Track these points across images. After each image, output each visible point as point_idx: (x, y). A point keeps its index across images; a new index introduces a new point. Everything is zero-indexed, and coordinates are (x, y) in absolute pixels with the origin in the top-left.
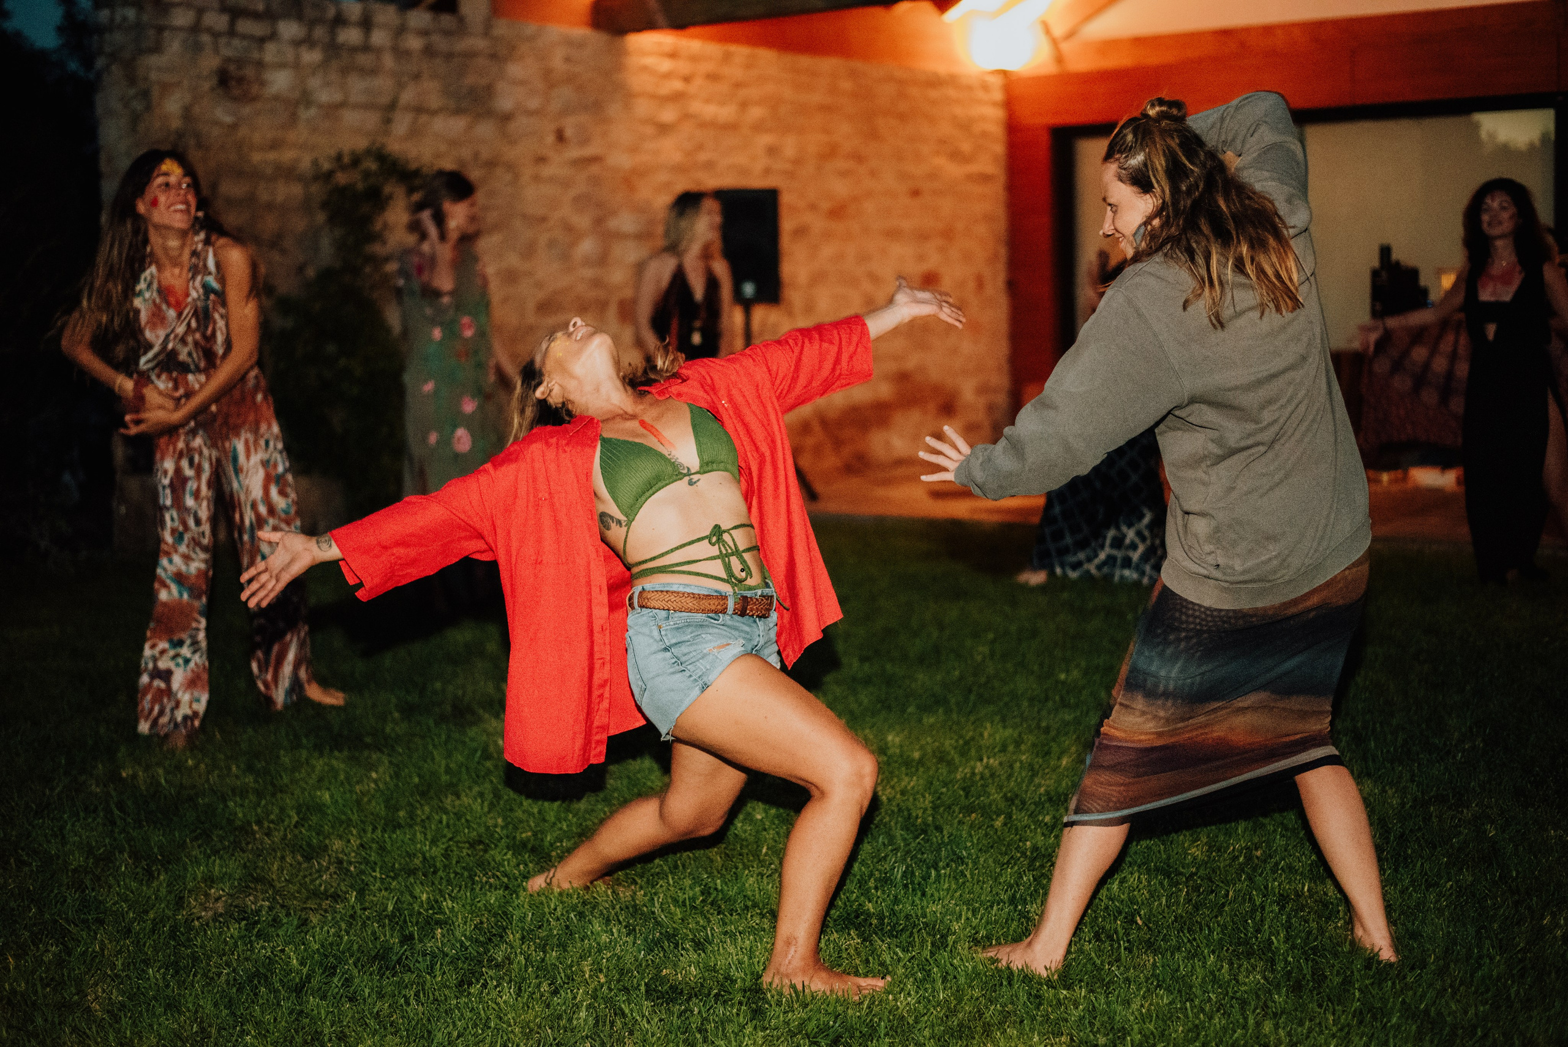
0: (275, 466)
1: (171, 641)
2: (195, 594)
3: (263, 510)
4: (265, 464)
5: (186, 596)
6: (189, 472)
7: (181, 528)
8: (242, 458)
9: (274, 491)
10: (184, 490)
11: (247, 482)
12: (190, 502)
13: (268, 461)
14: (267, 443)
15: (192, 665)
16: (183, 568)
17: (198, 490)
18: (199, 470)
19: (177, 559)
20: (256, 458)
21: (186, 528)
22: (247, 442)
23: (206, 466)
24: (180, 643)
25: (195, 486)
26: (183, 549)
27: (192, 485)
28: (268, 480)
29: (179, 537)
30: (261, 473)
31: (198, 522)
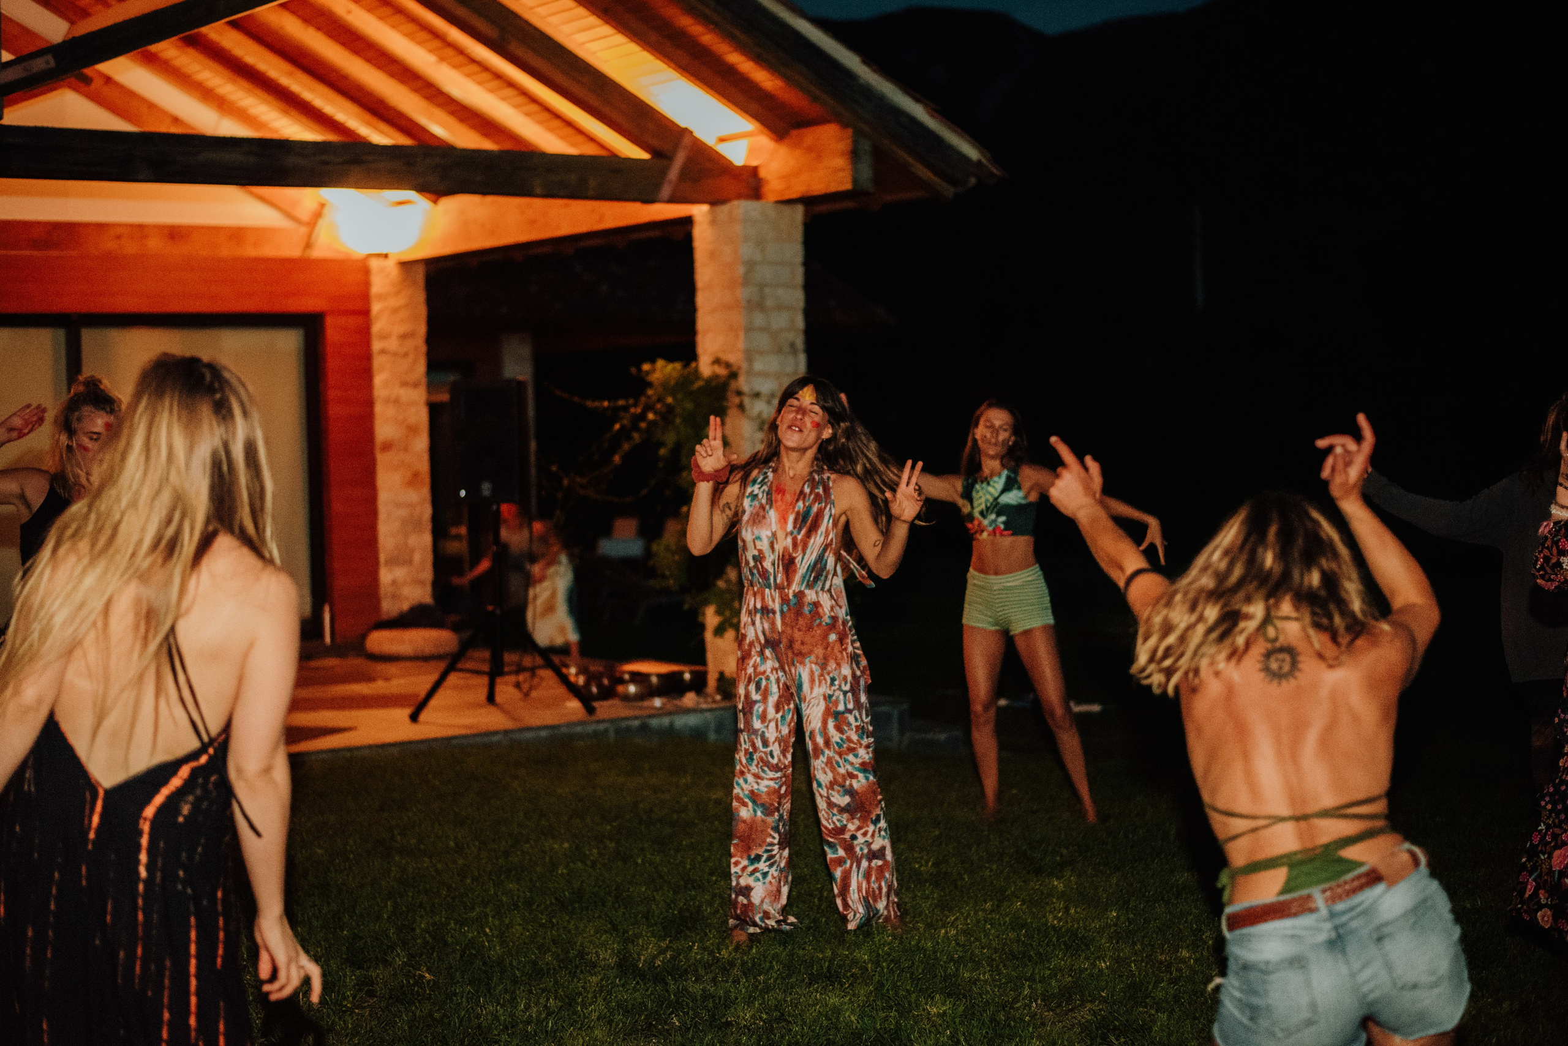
0: (836, 703)
1: (749, 858)
2: (768, 811)
3: (820, 740)
4: (828, 698)
5: (759, 813)
6: (755, 697)
7: (751, 750)
8: (806, 687)
9: (831, 724)
10: (751, 714)
11: (808, 712)
12: (757, 724)
13: (830, 696)
14: (833, 680)
15: (769, 878)
16: (756, 786)
17: (765, 712)
18: (765, 695)
19: (750, 778)
20: (820, 690)
21: (755, 749)
22: (812, 673)
23: (774, 689)
24: (758, 858)
25: (761, 710)
26: (754, 769)
27: (758, 708)
28: (829, 713)
29: (750, 757)
30: (822, 705)
31: (765, 743)
